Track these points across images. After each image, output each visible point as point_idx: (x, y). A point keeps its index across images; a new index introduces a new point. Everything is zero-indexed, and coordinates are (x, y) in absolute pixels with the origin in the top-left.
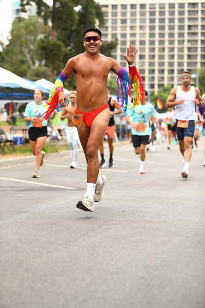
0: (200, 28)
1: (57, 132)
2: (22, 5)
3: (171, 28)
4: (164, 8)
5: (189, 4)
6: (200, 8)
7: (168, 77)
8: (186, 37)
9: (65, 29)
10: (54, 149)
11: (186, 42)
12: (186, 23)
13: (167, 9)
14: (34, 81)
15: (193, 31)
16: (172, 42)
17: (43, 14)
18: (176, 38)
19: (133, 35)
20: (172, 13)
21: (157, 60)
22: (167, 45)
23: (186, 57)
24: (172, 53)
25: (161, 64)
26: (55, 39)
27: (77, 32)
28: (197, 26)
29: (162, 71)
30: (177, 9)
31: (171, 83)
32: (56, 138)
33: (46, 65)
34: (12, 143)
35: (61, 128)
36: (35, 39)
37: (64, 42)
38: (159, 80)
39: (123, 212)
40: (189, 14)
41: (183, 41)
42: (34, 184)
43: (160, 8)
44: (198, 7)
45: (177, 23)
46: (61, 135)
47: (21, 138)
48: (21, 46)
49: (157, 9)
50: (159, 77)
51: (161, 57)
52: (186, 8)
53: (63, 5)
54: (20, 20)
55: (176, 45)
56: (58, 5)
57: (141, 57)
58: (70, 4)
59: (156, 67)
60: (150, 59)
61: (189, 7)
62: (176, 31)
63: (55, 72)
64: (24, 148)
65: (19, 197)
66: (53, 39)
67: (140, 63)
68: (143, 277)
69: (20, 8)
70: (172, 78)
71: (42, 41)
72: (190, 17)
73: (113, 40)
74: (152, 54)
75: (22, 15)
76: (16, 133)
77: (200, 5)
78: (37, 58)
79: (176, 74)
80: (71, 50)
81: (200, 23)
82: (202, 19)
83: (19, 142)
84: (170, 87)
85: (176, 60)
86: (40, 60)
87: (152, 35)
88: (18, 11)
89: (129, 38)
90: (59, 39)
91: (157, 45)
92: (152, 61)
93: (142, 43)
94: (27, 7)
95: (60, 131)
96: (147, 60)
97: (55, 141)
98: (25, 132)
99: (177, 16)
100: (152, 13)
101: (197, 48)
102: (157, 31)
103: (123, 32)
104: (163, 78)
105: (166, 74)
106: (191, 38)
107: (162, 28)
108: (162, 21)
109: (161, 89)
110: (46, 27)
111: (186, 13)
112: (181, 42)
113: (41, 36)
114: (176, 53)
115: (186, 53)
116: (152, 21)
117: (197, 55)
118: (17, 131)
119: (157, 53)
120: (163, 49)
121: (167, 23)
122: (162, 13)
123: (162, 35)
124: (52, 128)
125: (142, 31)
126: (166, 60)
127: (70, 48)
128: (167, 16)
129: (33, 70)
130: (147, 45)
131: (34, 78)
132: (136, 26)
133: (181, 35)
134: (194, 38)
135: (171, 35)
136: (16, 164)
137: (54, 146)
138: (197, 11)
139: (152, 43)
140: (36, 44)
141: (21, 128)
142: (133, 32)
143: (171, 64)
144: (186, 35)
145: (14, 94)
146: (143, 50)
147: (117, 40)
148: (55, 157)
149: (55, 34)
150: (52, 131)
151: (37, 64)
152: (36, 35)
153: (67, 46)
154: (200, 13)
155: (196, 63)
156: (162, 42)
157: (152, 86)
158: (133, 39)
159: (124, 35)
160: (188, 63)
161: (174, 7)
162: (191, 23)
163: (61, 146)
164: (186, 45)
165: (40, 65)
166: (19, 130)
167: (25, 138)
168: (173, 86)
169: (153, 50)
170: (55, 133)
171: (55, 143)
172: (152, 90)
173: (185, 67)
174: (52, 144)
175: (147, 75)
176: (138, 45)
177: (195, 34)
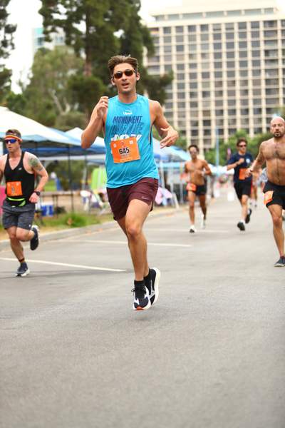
0: (280, 53)
1: (98, 197)
2: (46, 33)
3: (243, 54)
4: (233, 29)
5: (265, 22)
6: (279, 27)
7: (241, 120)
8: (263, 66)
9: (103, 61)
10: (94, 220)
11: (263, 72)
12: (263, 47)
13: (236, 30)
14: (65, 131)
15: (271, 57)
16: (244, 73)
17: (73, 42)
18: (250, 67)
19: (193, 66)
20: (243, 35)
21: (225, 97)
22: (238, 77)
23: (263, 92)
24: (245, 88)
25: (232, 102)
26: (90, 74)
28: (276, 50)
29: (233, 112)
30: (249, 29)
31: (245, 126)
32: (96, 206)
33: (80, 110)
34: (39, 214)
35: (102, 192)
36: (64, 77)
37: (103, 78)
38: (229, 124)
39: (189, 298)
40: (265, 36)
41: (260, 71)
42: (69, 267)
43: (227, 29)
44: (276, 26)
45: (249, 48)
46: (103, 201)
47: (50, 207)
48: (46, 85)
49: (223, 31)
50: (229, 120)
51: (232, 93)
52: (262, 28)
53: (100, 30)
54: (43, 52)
55: (250, 77)
56: (92, 30)
57: (205, 94)
58: (109, 28)
59: (225, 107)
60: (216, 95)
61: (265, 26)
62: (250, 58)
64: (55, 220)
65: (51, 284)
66: (88, 75)
67: (203, 102)
68: (218, 384)
69: (42, 36)
70: (247, 121)
71: (73, 78)
72: (267, 39)
73: (167, 73)
74: (219, 89)
75: (47, 45)
76: (43, 201)
77: (279, 24)
78: (68, 101)
79: (251, 115)
80: (111, 89)
81: (280, 46)
82: (283, 41)
83: (48, 212)
84: (244, 132)
85: (251, 96)
86: (72, 103)
87: (218, 65)
88: (40, 40)
89: (187, 70)
90: (96, 75)
91: (225, 78)
92: (219, 98)
93: (206, 75)
94: (52, 35)
95: (101, 195)
96: (213, 97)
97: (96, 209)
98: (55, 198)
99: (249, 38)
100: (217, 36)
101: (277, 79)
102: (224, 59)
103: (180, 62)
104: (234, 121)
105: (238, 116)
106: (269, 67)
107: (231, 55)
108: (230, 45)
109: (233, 135)
110: (79, 59)
111: (262, 34)
112: (257, 73)
113: (71, 72)
114: (250, 86)
115: (263, 86)
116: (218, 46)
117: (278, 89)
118: (46, 198)
119: (225, 88)
120: (234, 82)
121: (237, 49)
122: (230, 36)
123: (231, 64)
124: (92, 192)
125: (205, 61)
126: (238, 96)
127: (110, 86)
128: (237, 39)
129: (63, 117)
130: (212, 78)
131: (63, 128)
132: (196, 54)
133: (256, 63)
134: (273, 66)
135: (243, 64)
136: (46, 241)
137: (95, 215)
138: (276, 31)
139: (218, 75)
140: (66, 83)
141: (51, 193)
142: (192, 61)
143: (245, 102)
144: (263, 63)
145: (39, 149)
146: (206, 84)
147: (172, 73)
148: (97, 231)
149: (91, 68)
150: (91, 196)
151: (68, 108)
152: (66, 71)
153: (106, 83)
154: (279, 33)
155: (278, 99)
156: (231, 74)
157: (221, 132)
158: (193, 71)
159: (181, 67)
160: (267, 100)
161: (245, 28)
162: (269, 47)
163: (103, 215)
164: (263, 76)
165: (72, 110)
166: (48, 196)
167: (55, 206)
168: (248, 131)
169: (219, 84)
170: (95, 199)
171: (96, 211)
172: (221, 137)
173: (264, 105)
174: (92, 213)
175: (213, 117)
176: (199, 79)
177: (275, 61)
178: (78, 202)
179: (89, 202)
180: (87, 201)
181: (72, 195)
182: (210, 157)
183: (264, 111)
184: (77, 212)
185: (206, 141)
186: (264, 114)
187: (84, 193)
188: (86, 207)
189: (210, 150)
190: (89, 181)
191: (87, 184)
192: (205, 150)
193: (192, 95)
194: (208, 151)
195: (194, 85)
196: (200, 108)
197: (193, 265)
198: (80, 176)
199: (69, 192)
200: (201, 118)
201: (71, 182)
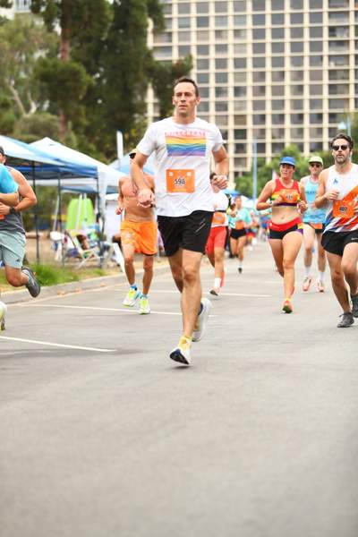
0: (352, 31)
1: (76, 242)
3: (297, 33)
7: (292, 130)
9: (89, 39)
10: (70, 274)
11: (326, 60)
12: (326, 22)
14: (29, 142)
15: (338, 38)
16: (297, 61)
17: (43, 9)
18: (307, 52)
19: (221, 48)
20: (297, 3)
21: (268, 96)
22: (288, 67)
23: (326, 90)
24: (298, 83)
25: (279, 104)
26: (68, 58)
27: (111, 44)
28: (347, 27)
29: (281, 118)
31: (298, 140)
32: (74, 254)
33: (52, 110)
35: (85, 233)
36: (27, 59)
37: (86, 64)
38: (273, 137)
40: (330, 5)
41: (321, 57)
45: (306, 23)
46: (84, 248)
50: (272, 129)
51: (278, 90)
55: (306, 67)
57: (239, 91)
59: (269, 110)
60: (254, 94)
62: (307, 38)
63: (70, 124)
65: (3, 369)
66: (65, 59)
67: (235, 102)
70: (301, 131)
71: (42, 63)
72: (333, 10)
73: (183, 58)
74: (259, 84)
75: (4, 12)
78: (32, 96)
79: (306, 124)
80: (99, 80)
81: (352, 21)
84: (295, 148)
85: (306, 95)
86: (40, 101)
87: (259, 48)
89: (213, 55)
90: (76, 59)
91: (268, 68)
92: (259, 98)
93: (240, 63)
95: (80, 238)
96: (249, 97)
97: (72, 258)
99: (306, 9)
100: (259, 5)
101: (347, 71)
102: (268, 39)
103: (203, 43)
104: (282, 132)
105: (288, 124)
106: (334, 52)
107: (278, 33)
108: (278, 19)
109: (279, 154)
110: (51, 35)
111: (325, 3)
112: (316, 60)
113: (40, 54)
114: (306, 81)
115: (326, 81)
117: (348, 85)
119: (268, 82)
120: (282, 74)
121: (287, 24)
123: (278, 47)
124: (66, 234)
125: (239, 41)
126: (288, 96)
127: (98, 75)
128: (288, 10)
129: (26, 121)
130: (250, 68)
131: (25, 137)
132: (226, 31)
133: (316, 46)
134: (342, 51)
135: (297, 47)
137: (72, 267)
139: (259, 62)
140: (31, 70)
142: (220, 42)
143: (297, 104)
144: (326, 46)
146: (240, 77)
147: (191, 57)
148: (75, 291)
149: (69, 49)
150: (66, 240)
151: (34, 108)
152: (32, 53)
153: (92, 73)
155: (348, 100)
156: (278, 62)
157: (261, 147)
158: (221, 56)
159: (203, 49)
160: (330, 100)
162: (334, 24)
163: (83, 267)
164: (326, 66)
165: (39, 110)
168: (301, 147)
169: (262, 76)
170: (72, 244)
171: (72, 262)
172: (261, 155)
173: (325, 110)
174: (66, 264)
175: (250, 125)
176: (231, 68)
177: (344, 43)
178: (46, 248)
179: (63, 249)
180: (60, 247)
181: (37, 237)
182: (243, 185)
183: (326, 118)
184: (43, 263)
185: (237, 161)
186: (326, 124)
187: (56, 235)
188: (58, 256)
189: (244, 174)
190: (63, 217)
191: (60, 221)
192: (236, 174)
193: (219, 92)
194: (240, 176)
195: (222, 78)
196: (231, 111)
197: (215, 345)
198: (51, 210)
199: (33, 234)
200: (231, 126)
201: (36, 218)
